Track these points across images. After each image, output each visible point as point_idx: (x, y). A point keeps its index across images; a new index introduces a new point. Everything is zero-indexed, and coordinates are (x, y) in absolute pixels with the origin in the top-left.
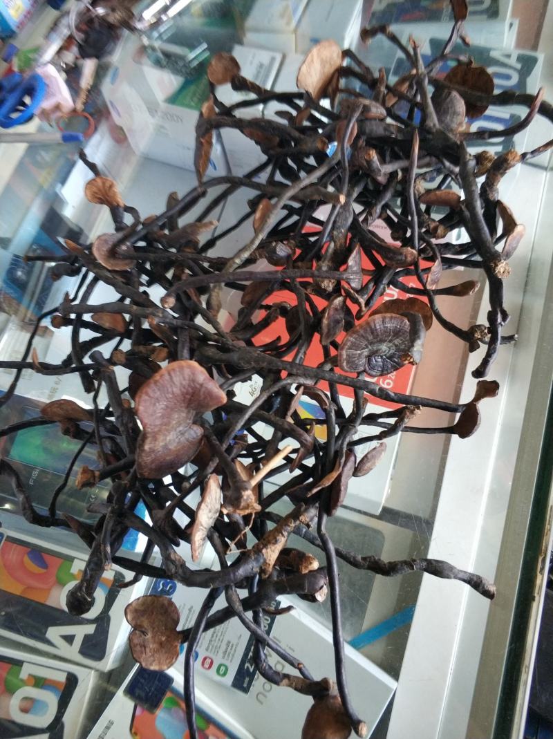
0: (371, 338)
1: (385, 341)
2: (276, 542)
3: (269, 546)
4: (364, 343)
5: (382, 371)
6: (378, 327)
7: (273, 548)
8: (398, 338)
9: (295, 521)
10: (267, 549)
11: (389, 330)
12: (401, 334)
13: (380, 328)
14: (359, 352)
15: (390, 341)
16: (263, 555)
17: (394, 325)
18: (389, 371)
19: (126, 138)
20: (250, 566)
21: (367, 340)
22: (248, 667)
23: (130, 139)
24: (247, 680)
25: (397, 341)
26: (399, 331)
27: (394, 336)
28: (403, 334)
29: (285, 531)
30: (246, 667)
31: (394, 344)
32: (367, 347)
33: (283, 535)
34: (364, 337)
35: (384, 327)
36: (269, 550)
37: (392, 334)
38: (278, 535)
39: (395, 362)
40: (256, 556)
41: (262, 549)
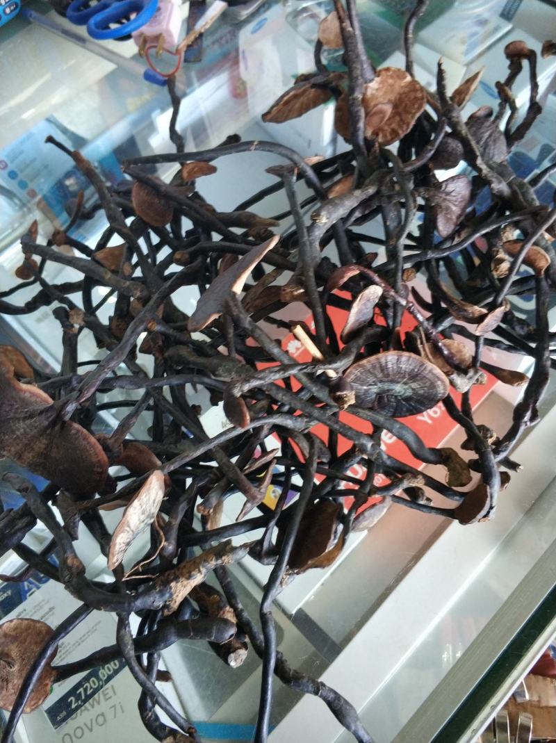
0: (380, 375)
1: (398, 382)
2: (189, 578)
3: (181, 580)
4: (371, 379)
5: (395, 413)
6: (390, 366)
7: (185, 582)
8: (414, 382)
9: (217, 559)
10: (177, 582)
11: (403, 372)
12: (418, 378)
13: (393, 367)
14: (365, 388)
15: (405, 383)
16: (171, 588)
17: (411, 367)
18: (403, 414)
19: (246, 94)
20: (152, 599)
21: (376, 376)
22: (71, 700)
23: (249, 96)
24: (64, 713)
25: (414, 385)
26: (417, 375)
27: (409, 379)
28: (422, 379)
29: (203, 567)
30: (69, 700)
31: (410, 387)
32: (376, 385)
33: (200, 571)
34: (371, 373)
35: (399, 367)
36: (179, 584)
37: (407, 376)
38: (194, 570)
39: (411, 405)
40: (162, 587)
41: (172, 581)
